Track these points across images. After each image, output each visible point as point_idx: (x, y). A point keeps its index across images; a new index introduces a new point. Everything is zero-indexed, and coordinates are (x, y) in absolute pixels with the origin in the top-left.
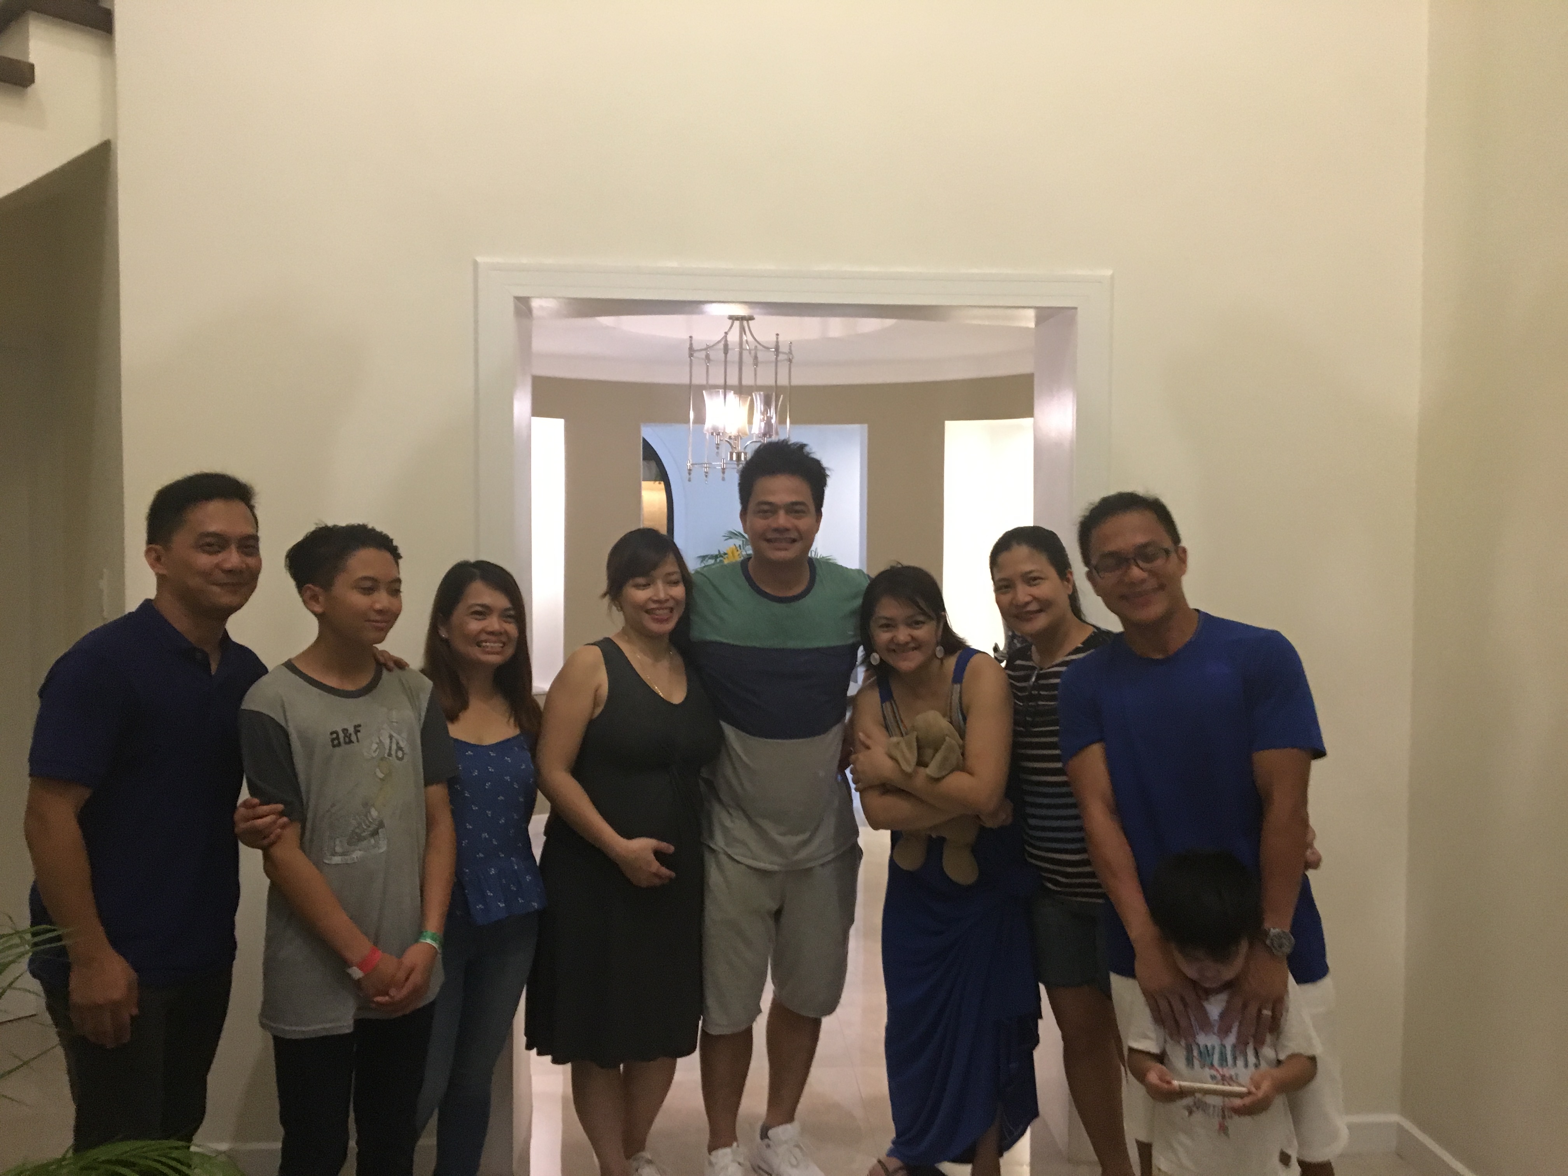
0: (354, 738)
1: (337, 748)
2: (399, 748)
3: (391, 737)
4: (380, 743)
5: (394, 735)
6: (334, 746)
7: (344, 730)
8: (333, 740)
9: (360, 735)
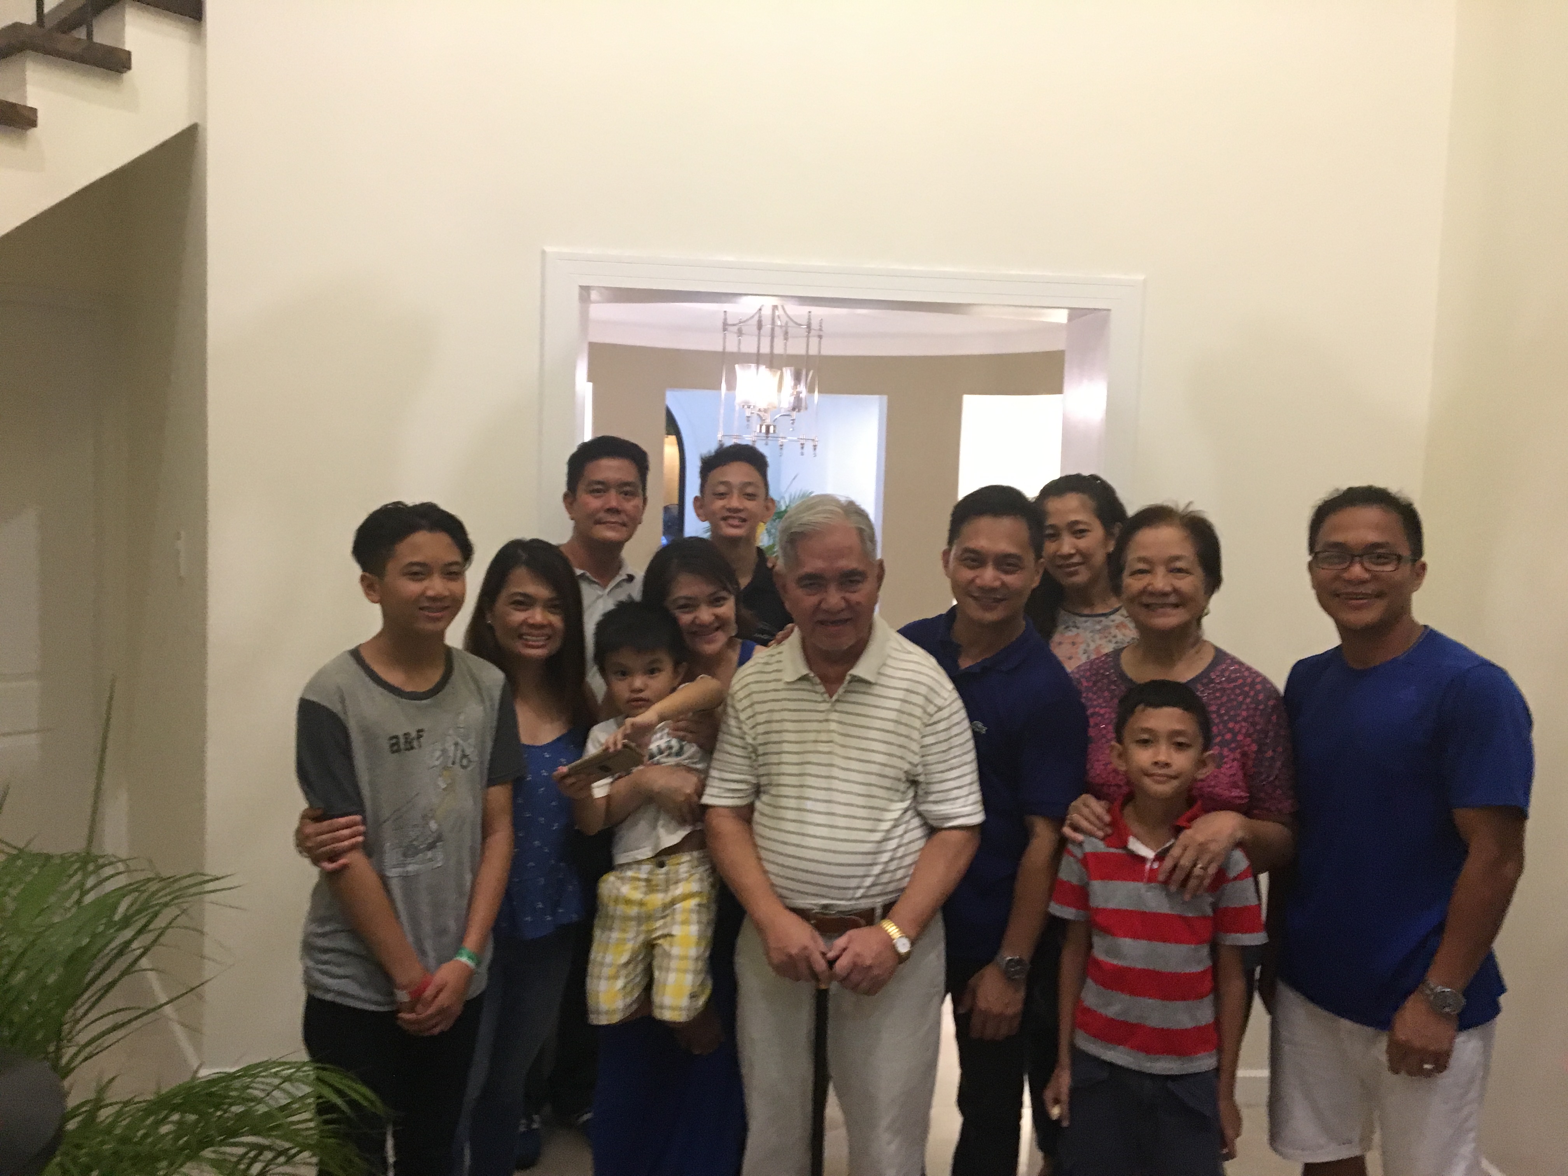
3: (456, 744)
5: (461, 742)
7: (405, 734)
8: (392, 745)
9: (422, 741)
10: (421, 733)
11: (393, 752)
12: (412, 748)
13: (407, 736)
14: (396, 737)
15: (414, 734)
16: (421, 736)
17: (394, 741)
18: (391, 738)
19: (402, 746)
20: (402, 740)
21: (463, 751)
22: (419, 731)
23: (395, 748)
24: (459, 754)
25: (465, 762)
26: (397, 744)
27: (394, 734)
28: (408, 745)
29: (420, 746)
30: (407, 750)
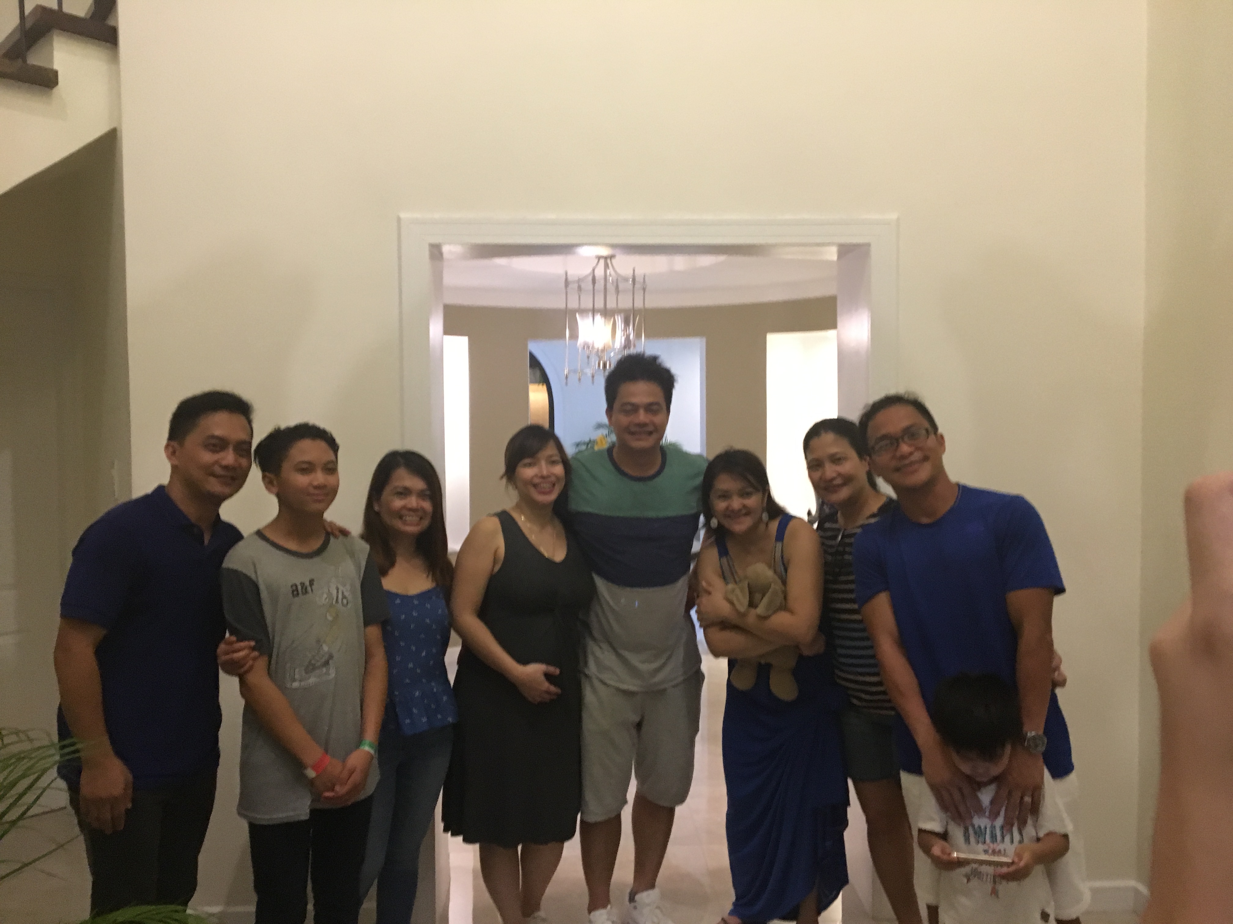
0: (309, 589)
1: (296, 599)
2: (344, 597)
3: (338, 589)
4: (329, 594)
5: (341, 587)
6: (293, 595)
7: (301, 583)
8: (293, 592)
9: (314, 587)
10: (312, 582)
12: (307, 593)
13: (303, 584)
14: (295, 585)
15: (307, 583)
16: (313, 584)
17: (294, 588)
18: (292, 586)
19: (300, 592)
20: (299, 587)
21: (343, 594)
22: (311, 580)
23: (295, 593)
24: (340, 596)
25: (345, 601)
26: (296, 590)
28: (304, 591)
29: (312, 591)
30: (303, 594)
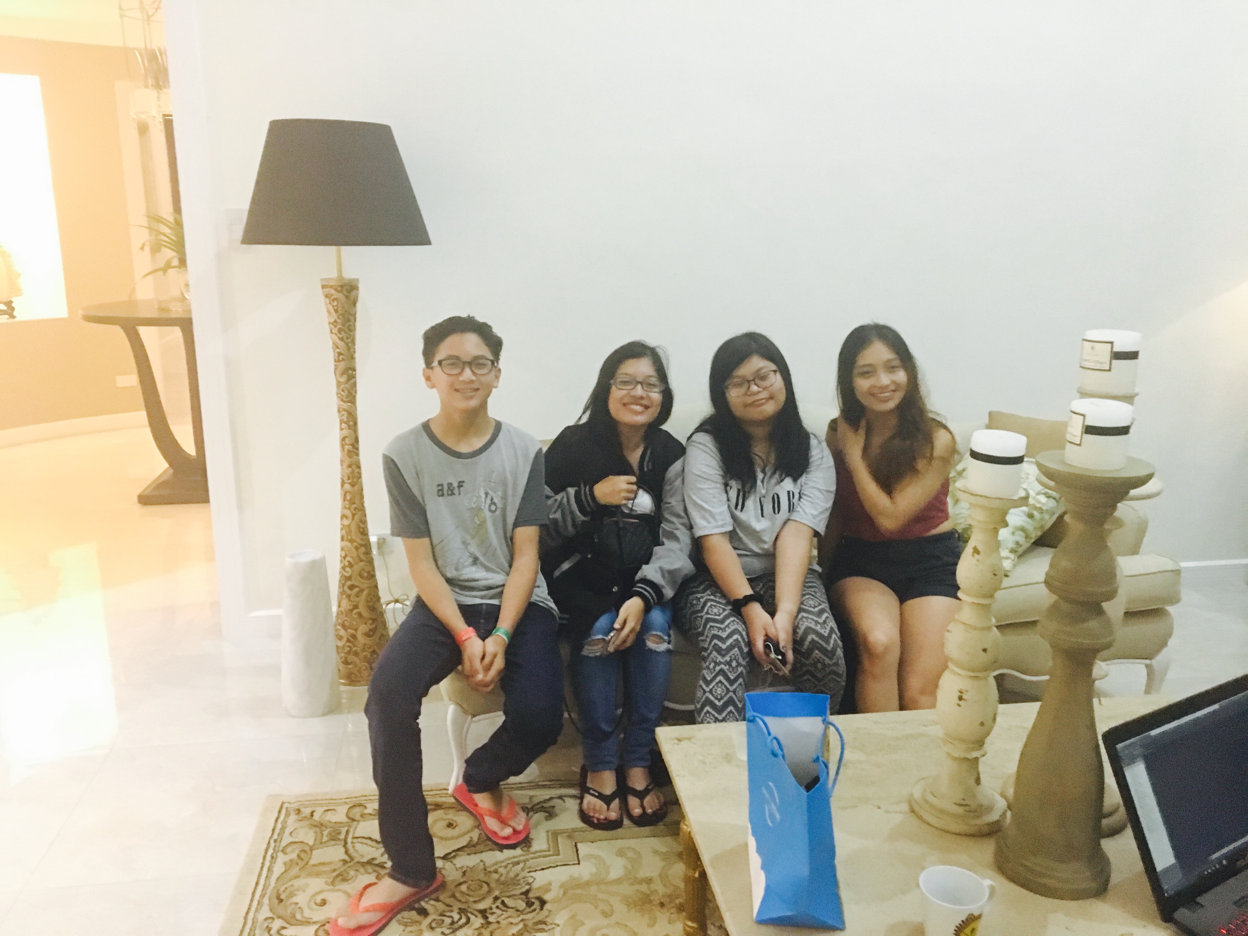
0: (456, 490)
7: (448, 484)
8: (439, 490)
9: (461, 489)
10: (461, 484)
11: (439, 496)
12: (453, 494)
13: (450, 485)
14: (442, 485)
15: (455, 485)
16: (462, 486)
17: (440, 488)
18: (439, 485)
19: (445, 492)
20: (446, 488)
21: (492, 499)
22: (460, 482)
23: (441, 493)
24: (489, 501)
25: (493, 508)
26: (442, 490)
27: (440, 483)
28: (450, 492)
29: (460, 494)
30: (449, 495)
